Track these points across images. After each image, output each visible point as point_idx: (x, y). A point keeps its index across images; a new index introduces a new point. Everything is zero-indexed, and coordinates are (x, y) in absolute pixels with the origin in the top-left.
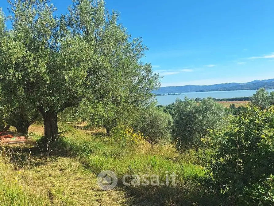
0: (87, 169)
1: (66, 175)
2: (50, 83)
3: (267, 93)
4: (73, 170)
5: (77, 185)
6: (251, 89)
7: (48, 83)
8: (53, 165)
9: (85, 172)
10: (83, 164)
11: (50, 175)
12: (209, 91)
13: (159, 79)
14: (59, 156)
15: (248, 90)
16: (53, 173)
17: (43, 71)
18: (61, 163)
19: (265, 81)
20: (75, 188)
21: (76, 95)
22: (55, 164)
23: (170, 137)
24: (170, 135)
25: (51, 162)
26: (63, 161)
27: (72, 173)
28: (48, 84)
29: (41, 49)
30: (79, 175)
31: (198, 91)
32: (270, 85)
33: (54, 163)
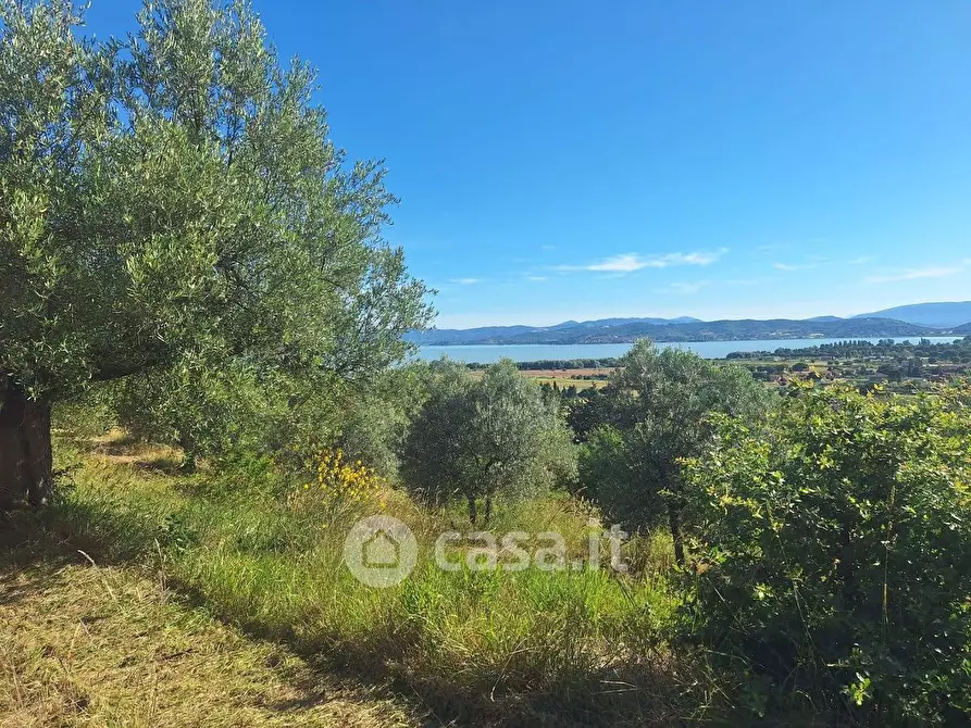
0: (194, 606)
1: (114, 644)
2: (58, 287)
3: (655, 351)
4: (140, 615)
5: (184, 687)
6: (557, 343)
7: (47, 284)
8: (48, 600)
9: (191, 622)
10: (173, 588)
11: (49, 651)
12: (463, 344)
13: (426, 299)
14: (65, 563)
15: (551, 343)
16: (54, 637)
17: (34, 234)
18: (80, 592)
19: (589, 326)
20: (178, 704)
21: (160, 337)
22: (56, 598)
23: (394, 470)
24: (399, 463)
25: (38, 587)
26: (89, 583)
27: (137, 629)
28: (48, 291)
29: (21, 154)
30: (171, 636)
31: (435, 344)
32: (599, 335)
33: (49, 591)
